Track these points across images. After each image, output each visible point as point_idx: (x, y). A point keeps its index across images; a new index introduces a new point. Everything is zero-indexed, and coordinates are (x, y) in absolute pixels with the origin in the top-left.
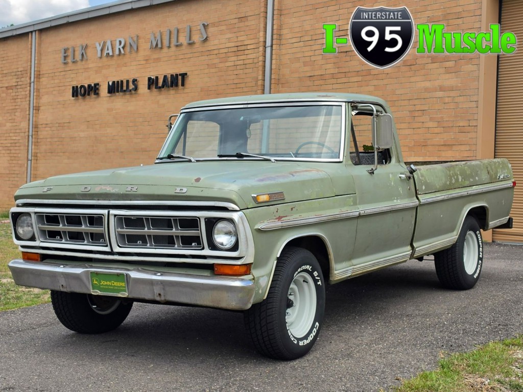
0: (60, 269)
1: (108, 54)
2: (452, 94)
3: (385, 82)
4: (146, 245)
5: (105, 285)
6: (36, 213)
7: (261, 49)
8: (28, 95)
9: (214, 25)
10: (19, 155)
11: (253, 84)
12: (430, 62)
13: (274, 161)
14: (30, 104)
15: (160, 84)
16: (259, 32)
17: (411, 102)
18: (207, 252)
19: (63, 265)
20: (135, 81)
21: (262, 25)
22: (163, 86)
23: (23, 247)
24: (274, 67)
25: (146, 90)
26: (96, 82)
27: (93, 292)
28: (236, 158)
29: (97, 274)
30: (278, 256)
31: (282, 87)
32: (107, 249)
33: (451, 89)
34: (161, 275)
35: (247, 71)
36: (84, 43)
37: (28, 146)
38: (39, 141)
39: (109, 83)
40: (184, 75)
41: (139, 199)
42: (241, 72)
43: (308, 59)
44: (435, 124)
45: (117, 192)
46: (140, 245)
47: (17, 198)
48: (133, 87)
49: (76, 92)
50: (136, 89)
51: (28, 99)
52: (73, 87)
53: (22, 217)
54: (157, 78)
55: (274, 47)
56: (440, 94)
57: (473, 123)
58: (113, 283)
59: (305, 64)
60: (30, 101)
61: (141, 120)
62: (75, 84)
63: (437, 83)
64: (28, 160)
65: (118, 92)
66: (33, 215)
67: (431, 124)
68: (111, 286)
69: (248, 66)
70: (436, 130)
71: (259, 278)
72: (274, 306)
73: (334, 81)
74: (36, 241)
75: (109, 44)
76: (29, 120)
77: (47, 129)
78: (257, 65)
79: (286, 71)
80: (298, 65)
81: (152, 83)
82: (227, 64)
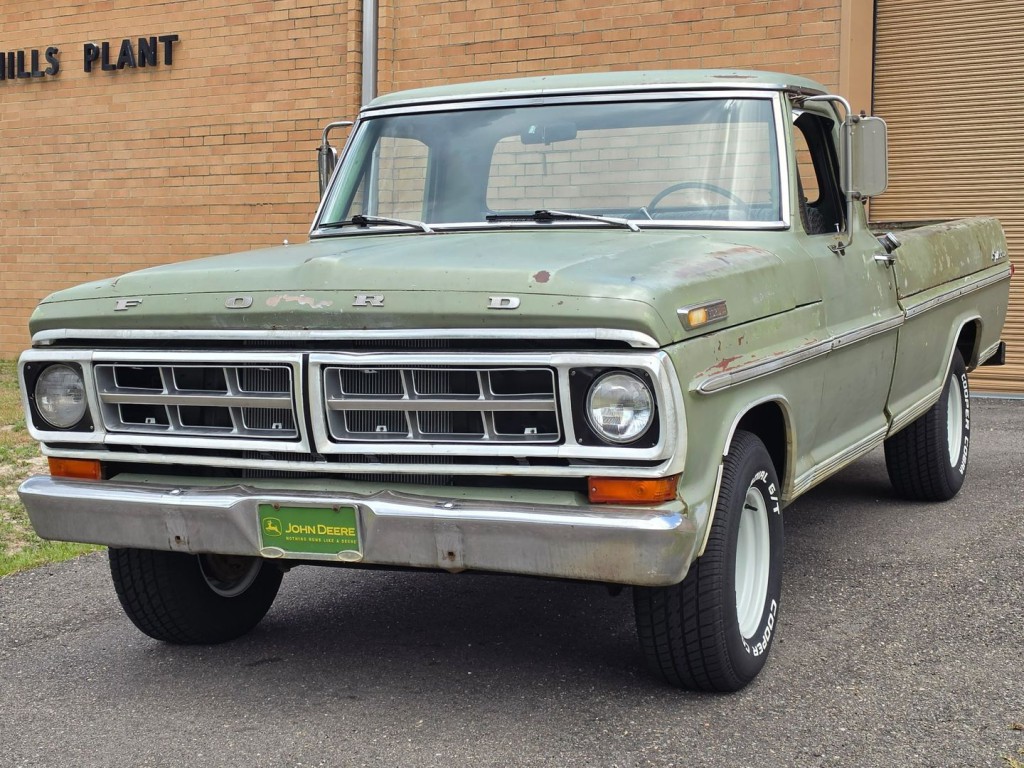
0: (173, 499)
4: (405, 436)
5: (299, 535)
6: (94, 363)
11: (335, 59)
12: (733, 14)
13: (636, 228)
15: (114, 58)
18: (572, 449)
19: (177, 487)
20: (52, 53)
22: (121, 65)
23: (52, 445)
24: (382, 23)
25: (81, 72)
27: (269, 552)
28: (534, 223)
29: (277, 507)
30: (726, 453)
31: (402, 68)
32: (301, 447)
34: (455, 507)
35: (320, 31)
40: (170, 41)
41: (389, 324)
42: (305, 33)
45: (327, 311)
46: (383, 436)
47: (37, 326)
48: (50, 65)
50: (56, 70)
53: (50, 372)
54: (106, 46)
58: (322, 529)
59: (454, 17)
61: (69, 139)
65: (12, 77)
66: (87, 370)
68: (317, 535)
69: (320, 21)
71: (694, 507)
72: (716, 571)
73: (522, 55)
74: (92, 431)
78: (343, 19)
79: (410, 33)
80: (437, 19)
81: (94, 57)
82: (273, 16)
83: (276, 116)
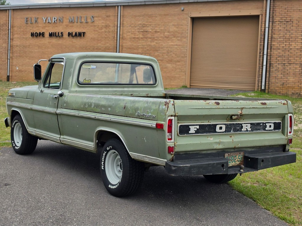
1: (49, 22)
2: (180, 47)
3: (159, 42)
7: (116, 27)
8: (8, 34)
9: (96, 17)
10: (2, 57)
11: (113, 38)
14: (8, 37)
16: (115, 21)
17: (167, 48)
20: (62, 33)
21: (116, 20)
22: (75, 36)
24: (121, 34)
25: (67, 37)
26: (43, 31)
31: (124, 40)
33: (180, 45)
35: (110, 34)
36: (37, 17)
37: (8, 54)
38: (13, 52)
39: (49, 33)
40: (84, 33)
42: (108, 34)
43: (133, 32)
44: (175, 55)
49: (32, 35)
50: (62, 35)
51: (7, 35)
52: (31, 33)
54: (72, 33)
55: (121, 27)
56: (176, 47)
57: (186, 55)
59: (132, 34)
60: (8, 36)
61: (64, 47)
62: (32, 31)
63: (175, 43)
64: (8, 59)
65: (54, 36)
67: (173, 55)
69: (110, 32)
70: (175, 57)
73: (142, 40)
75: (49, 18)
76: (8, 44)
77: (17, 47)
78: (114, 32)
79: (125, 35)
80: (129, 34)
81: (70, 34)
82: (102, 31)
83: (102, 46)
